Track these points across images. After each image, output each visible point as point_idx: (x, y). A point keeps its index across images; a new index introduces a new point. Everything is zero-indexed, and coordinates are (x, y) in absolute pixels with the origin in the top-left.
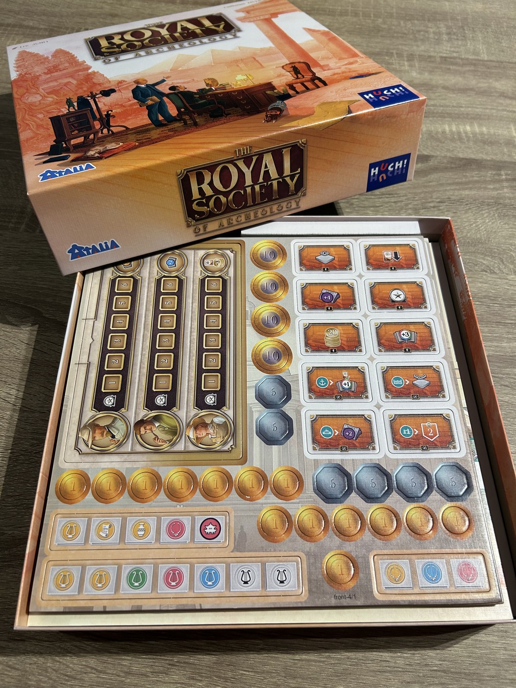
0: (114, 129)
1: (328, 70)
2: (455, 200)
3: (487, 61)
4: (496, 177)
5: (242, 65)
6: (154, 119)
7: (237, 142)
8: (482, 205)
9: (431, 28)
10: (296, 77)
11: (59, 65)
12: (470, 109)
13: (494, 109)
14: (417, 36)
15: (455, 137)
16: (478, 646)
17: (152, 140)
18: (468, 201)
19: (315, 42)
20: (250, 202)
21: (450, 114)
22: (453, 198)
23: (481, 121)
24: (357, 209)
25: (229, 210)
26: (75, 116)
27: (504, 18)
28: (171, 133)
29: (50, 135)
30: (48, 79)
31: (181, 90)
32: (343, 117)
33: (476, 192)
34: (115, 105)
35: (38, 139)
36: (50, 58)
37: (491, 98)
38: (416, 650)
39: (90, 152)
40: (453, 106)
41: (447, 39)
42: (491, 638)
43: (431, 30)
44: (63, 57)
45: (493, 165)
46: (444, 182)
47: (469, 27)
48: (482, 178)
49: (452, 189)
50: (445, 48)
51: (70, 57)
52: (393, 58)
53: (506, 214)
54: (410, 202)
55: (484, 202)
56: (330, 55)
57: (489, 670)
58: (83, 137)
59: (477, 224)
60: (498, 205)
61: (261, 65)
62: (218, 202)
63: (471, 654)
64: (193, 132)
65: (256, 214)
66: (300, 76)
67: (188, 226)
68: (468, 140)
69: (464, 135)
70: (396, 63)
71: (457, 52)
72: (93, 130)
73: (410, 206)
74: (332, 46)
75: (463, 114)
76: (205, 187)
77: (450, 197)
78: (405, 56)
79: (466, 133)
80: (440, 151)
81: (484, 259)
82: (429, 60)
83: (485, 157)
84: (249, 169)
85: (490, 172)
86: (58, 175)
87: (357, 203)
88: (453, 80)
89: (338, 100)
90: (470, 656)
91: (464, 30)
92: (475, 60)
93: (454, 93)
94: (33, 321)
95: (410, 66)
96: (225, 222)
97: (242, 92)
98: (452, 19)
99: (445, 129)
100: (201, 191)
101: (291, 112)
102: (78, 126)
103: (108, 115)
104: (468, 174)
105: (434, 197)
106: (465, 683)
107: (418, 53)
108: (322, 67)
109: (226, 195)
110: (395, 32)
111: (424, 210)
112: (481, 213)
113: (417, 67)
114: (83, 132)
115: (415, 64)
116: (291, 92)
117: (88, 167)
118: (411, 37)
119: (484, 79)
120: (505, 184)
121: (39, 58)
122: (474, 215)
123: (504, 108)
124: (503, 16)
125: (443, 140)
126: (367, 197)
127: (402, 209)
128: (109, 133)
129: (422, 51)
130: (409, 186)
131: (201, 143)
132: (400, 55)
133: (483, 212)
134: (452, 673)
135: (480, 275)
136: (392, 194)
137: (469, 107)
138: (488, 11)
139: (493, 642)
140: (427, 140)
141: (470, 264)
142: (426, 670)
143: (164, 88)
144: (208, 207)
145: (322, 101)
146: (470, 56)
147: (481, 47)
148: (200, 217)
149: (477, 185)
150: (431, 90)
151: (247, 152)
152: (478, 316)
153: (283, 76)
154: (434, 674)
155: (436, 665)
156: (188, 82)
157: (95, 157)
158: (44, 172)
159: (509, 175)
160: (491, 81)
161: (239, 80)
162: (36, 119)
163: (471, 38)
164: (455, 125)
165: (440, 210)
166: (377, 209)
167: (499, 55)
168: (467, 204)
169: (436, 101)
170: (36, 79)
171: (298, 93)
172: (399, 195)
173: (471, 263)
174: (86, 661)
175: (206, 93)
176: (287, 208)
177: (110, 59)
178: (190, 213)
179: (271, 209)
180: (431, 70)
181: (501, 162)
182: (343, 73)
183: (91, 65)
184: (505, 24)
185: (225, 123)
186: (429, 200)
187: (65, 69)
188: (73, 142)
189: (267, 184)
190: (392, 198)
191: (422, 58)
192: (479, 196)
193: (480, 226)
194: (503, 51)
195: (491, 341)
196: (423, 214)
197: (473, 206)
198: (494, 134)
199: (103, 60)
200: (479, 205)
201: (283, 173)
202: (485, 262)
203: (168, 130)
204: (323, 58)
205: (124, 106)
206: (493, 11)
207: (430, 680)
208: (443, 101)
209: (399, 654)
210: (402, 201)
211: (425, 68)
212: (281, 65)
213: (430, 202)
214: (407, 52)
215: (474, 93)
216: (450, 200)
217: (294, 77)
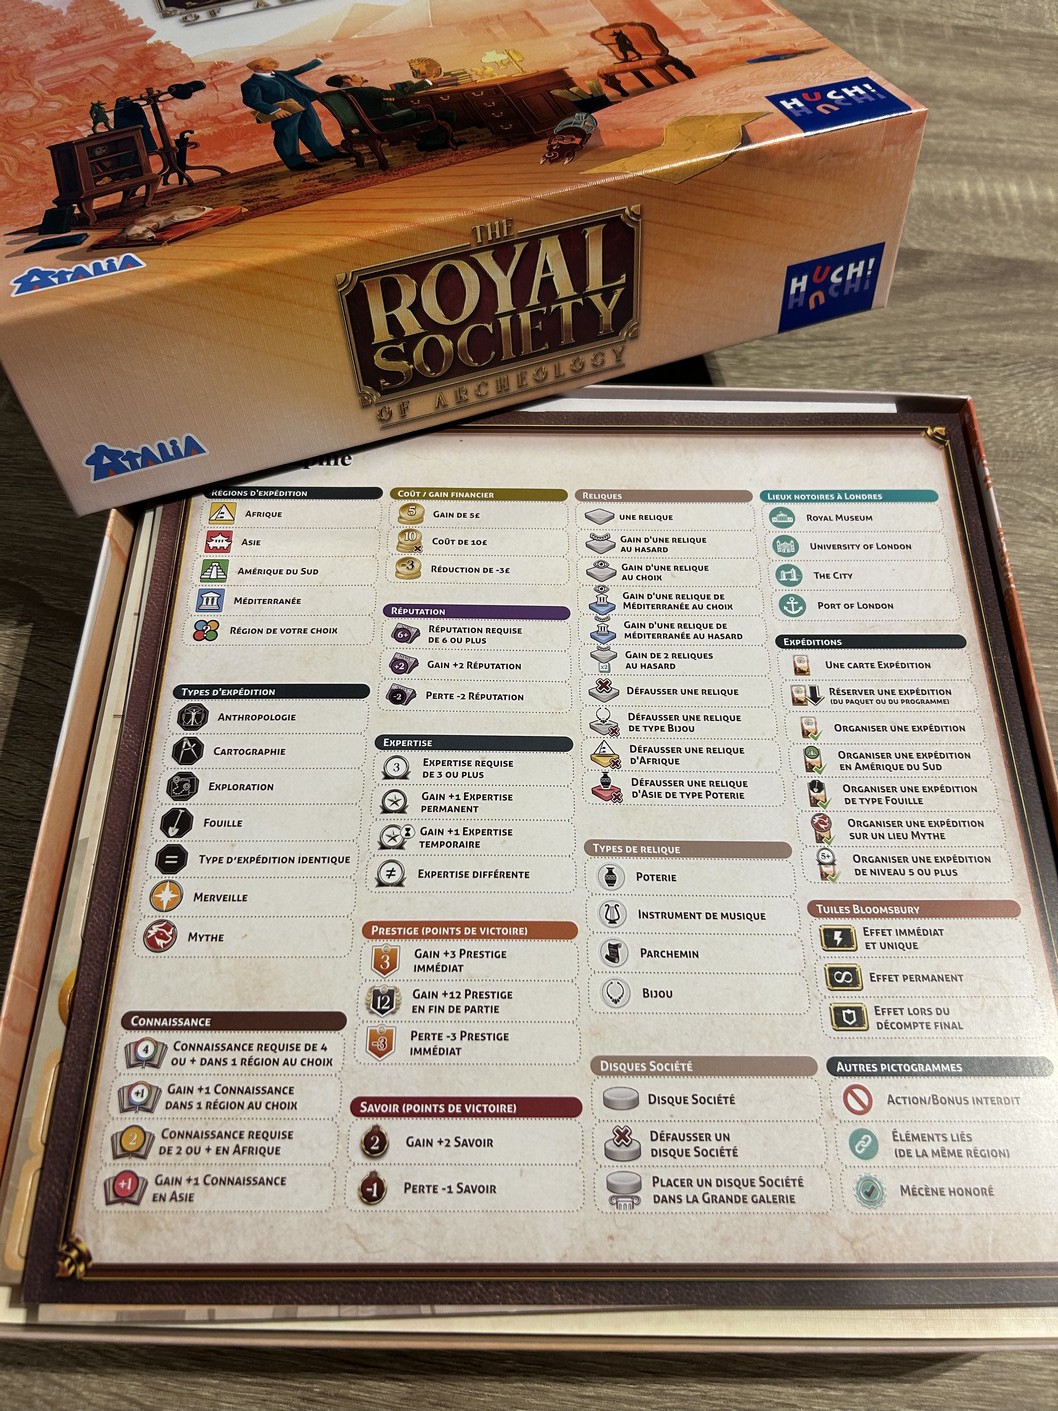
0: (194, 175)
1: (699, 41)
2: (977, 355)
5: (498, 30)
6: (289, 152)
7: (478, 210)
8: (1040, 368)
10: (622, 57)
11: (82, 28)
12: (1018, 146)
15: (984, 208)
17: (280, 202)
20: (508, 350)
21: (974, 156)
22: (974, 349)
23: (1043, 175)
24: (755, 371)
25: (458, 369)
26: (107, 144)
28: (324, 186)
29: (46, 187)
30: (54, 58)
31: (354, 85)
32: (729, 152)
33: (1028, 337)
34: (201, 119)
35: (17, 197)
36: (64, 14)
38: (856, 1383)
39: (136, 227)
40: (982, 139)
44: (94, 10)
46: (956, 312)
48: (1043, 304)
49: (971, 330)
51: (108, 11)
52: (848, 27)
54: (876, 356)
55: (1044, 360)
56: (705, 9)
58: (121, 193)
59: (1029, 410)
61: (541, 27)
62: (433, 351)
64: (376, 183)
65: (521, 379)
66: (631, 55)
67: (365, 405)
68: (1013, 217)
69: (1004, 204)
70: (853, 37)
72: (146, 177)
73: (877, 367)
75: (1003, 157)
76: (403, 314)
77: (968, 347)
78: (874, 22)
79: (1008, 200)
80: (949, 242)
81: (1040, 492)
82: (928, 32)
83: (1049, 256)
84: (506, 274)
86: (55, 280)
87: (757, 358)
88: (980, 79)
89: (719, 112)
92: (1032, 35)
93: (984, 109)
94: (22, 616)
95: (886, 45)
96: (449, 397)
97: (494, 91)
99: (960, 191)
100: (393, 323)
101: (609, 140)
102: (112, 167)
103: (182, 142)
104: (1010, 296)
105: (932, 346)
107: (903, 16)
108: (683, 35)
109: (452, 332)
111: (906, 377)
112: (1036, 385)
113: (901, 48)
114: (122, 180)
115: (897, 42)
116: (610, 92)
117: (128, 263)
121: (40, 14)
122: (1021, 389)
125: (956, 217)
126: (779, 344)
127: (856, 372)
128: (181, 182)
129: (912, 12)
130: (875, 320)
131: (393, 211)
132: (863, 20)
133: (1043, 383)
135: (1030, 529)
136: (835, 339)
137: (1017, 142)
141: (1007, 503)
144: (411, 361)
145: (681, 114)
146: (1022, 25)
148: (392, 383)
149: (1029, 321)
151: (501, 233)
153: (594, 54)
156: (373, 67)
157: (145, 240)
158: (26, 273)
161: (490, 64)
162: (16, 150)
164: (985, 181)
165: (944, 376)
166: (801, 371)
168: (1006, 365)
169: (942, 127)
170: (29, 60)
171: (625, 94)
172: (852, 341)
173: (1010, 499)
174: (119, 1386)
175: (411, 92)
176: (594, 366)
177: (198, 14)
178: (369, 375)
179: (557, 369)
180: (933, 55)
182: (732, 49)
183: (154, 29)
185: (451, 163)
186: (920, 354)
187: (95, 38)
188: (98, 203)
189: (549, 309)
190: (837, 349)
191: (913, 29)
192: (1033, 345)
193: (1035, 414)
196: (904, 385)
197: (1019, 370)
199: (181, 17)
200: (1033, 367)
201: (586, 285)
202: (1042, 499)
203: (319, 178)
204: (687, 16)
205: (221, 122)
208: (957, 127)
209: (819, 1391)
210: (858, 356)
211: (918, 50)
212: (590, 31)
213: (921, 359)
214: (877, 14)
215: (1029, 109)
216: (968, 355)
217: (619, 58)
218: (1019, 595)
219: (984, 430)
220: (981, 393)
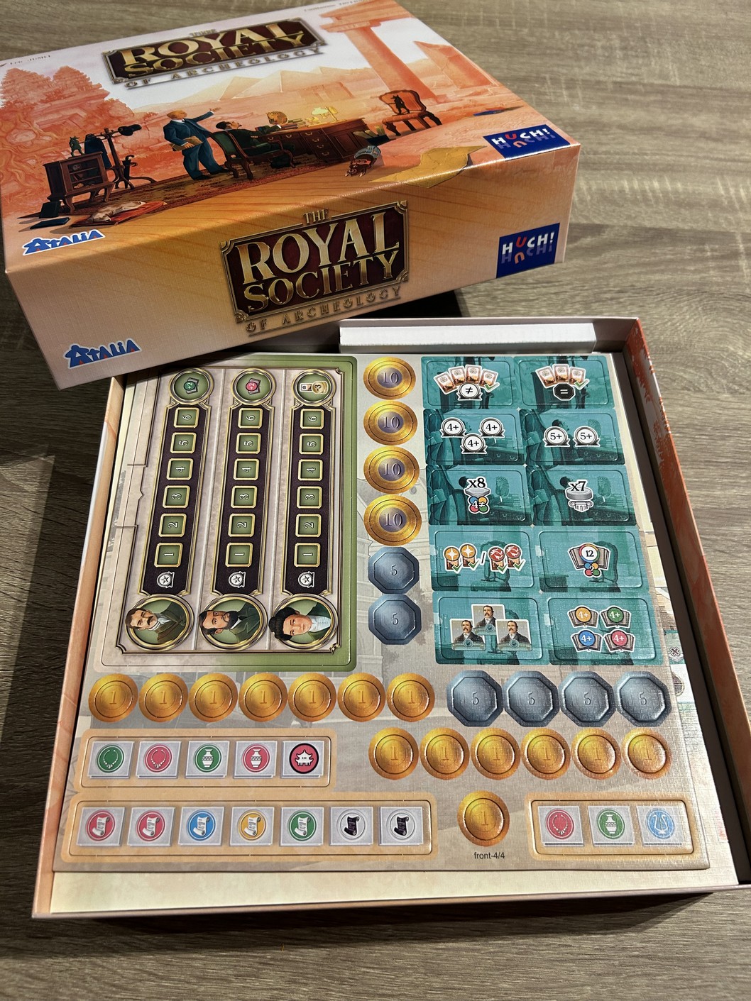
0: (134, 183)
1: (445, 102)
2: (641, 288)
3: (680, 87)
4: (698, 254)
5: (322, 94)
6: (192, 169)
7: (307, 204)
8: (680, 295)
9: (599, 41)
10: (398, 111)
12: (657, 157)
13: (692, 156)
14: (578, 52)
15: (638, 197)
16: (695, 919)
17: (186, 199)
18: (659, 289)
19: (431, 63)
21: (630, 164)
22: (638, 285)
23: (674, 175)
24: (501, 304)
26: (81, 163)
27: (702, 23)
28: (214, 189)
31: (233, 128)
32: (459, 171)
33: (671, 276)
34: (139, 148)
35: (25, 195)
36: (50, 80)
37: (687, 140)
40: (634, 154)
41: (622, 56)
42: (712, 908)
43: (599, 44)
44: (69, 78)
45: (693, 237)
46: (625, 263)
47: (652, 38)
48: (678, 255)
49: (635, 273)
50: (619, 69)
52: (546, 86)
53: (714, 307)
55: (682, 290)
56: (450, 81)
57: (712, 952)
59: (674, 321)
60: (701, 293)
61: (350, 93)
63: (685, 932)
64: (246, 188)
65: (336, 306)
66: (403, 110)
67: (238, 321)
68: (657, 202)
69: (650, 194)
70: (550, 92)
71: (637, 75)
73: (578, 299)
74: (453, 68)
75: (648, 164)
77: (634, 284)
78: (563, 81)
79: (653, 191)
80: (618, 219)
81: (684, 372)
82: (597, 87)
83: (681, 225)
85: (689, 247)
87: (503, 296)
88: (632, 115)
89: (454, 146)
90: (684, 935)
91: (646, 42)
92: (662, 85)
93: (635, 135)
95: (571, 96)
96: (291, 317)
97: (322, 133)
98: (629, 27)
99: (623, 187)
101: (388, 162)
103: (127, 162)
104: (657, 251)
105: (612, 284)
106: (679, 972)
107: (581, 77)
108: (435, 98)
110: (547, 48)
111: (596, 302)
112: (678, 306)
113: (581, 98)
115: (577, 94)
116: (389, 133)
117: (94, 235)
118: (570, 54)
119: (677, 113)
120: (711, 264)
123: (705, 154)
124: (701, 21)
125: (621, 203)
126: (516, 287)
127: (566, 303)
129: (587, 74)
131: (256, 204)
132: (555, 81)
134: (660, 958)
135: (680, 395)
136: (551, 282)
137: (658, 154)
138: (679, 15)
139: (715, 913)
140: (598, 202)
142: (623, 956)
143: (210, 125)
145: (431, 147)
146: (655, 80)
147: (671, 68)
148: (256, 309)
149: (671, 267)
150: (601, 130)
152: (680, 454)
153: (380, 110)
154: (634, 961)
155: (637, 949)
156: (244, 117)
159: (716, 251)
160: (686, 115)
161: (317, 115)
163: (655, 54)
164: (638, 180)
165: (620, 303)
166: (531, 303)
167: (697, 77)
168: (658, 294)
169: (609, 147)
170: (30, 109)
171: (399, 134)
172: (561, 283)
175: (268, 132)
176: (381, 298)
177: (137, 82)
180: (601, 101)
181: (704, 232)
182: (465, 107)
184: (704, 33)
185: (292, 176)
186: (605, 289)
190: (552, 288)
191: (587, 85)
194: (702, 72)
195: (698, 488)
196: (596, 309)
198: (694, 192)
200: (675, 295)
203: (212, 184)
204: (439, 86)
205: (151, 150)
206: (687, 14)
207: (629, 970)
208: (618, 147)
210: (566, 292)
211: (592, 99)
212: (379, 95)
213: (605, 293)
214: (564, 76)
215: (663, 133)
216: (634, 289)
217: (395, 113)
218: (674, 437)
219: (648, 335)
220: (644, 312)
